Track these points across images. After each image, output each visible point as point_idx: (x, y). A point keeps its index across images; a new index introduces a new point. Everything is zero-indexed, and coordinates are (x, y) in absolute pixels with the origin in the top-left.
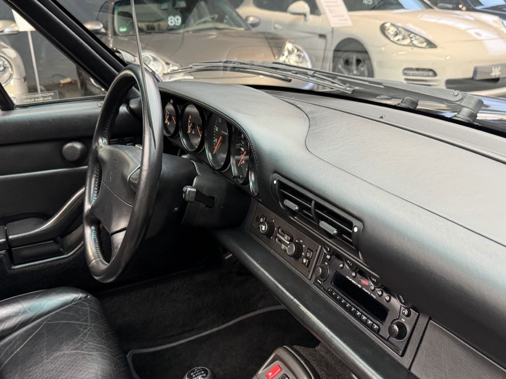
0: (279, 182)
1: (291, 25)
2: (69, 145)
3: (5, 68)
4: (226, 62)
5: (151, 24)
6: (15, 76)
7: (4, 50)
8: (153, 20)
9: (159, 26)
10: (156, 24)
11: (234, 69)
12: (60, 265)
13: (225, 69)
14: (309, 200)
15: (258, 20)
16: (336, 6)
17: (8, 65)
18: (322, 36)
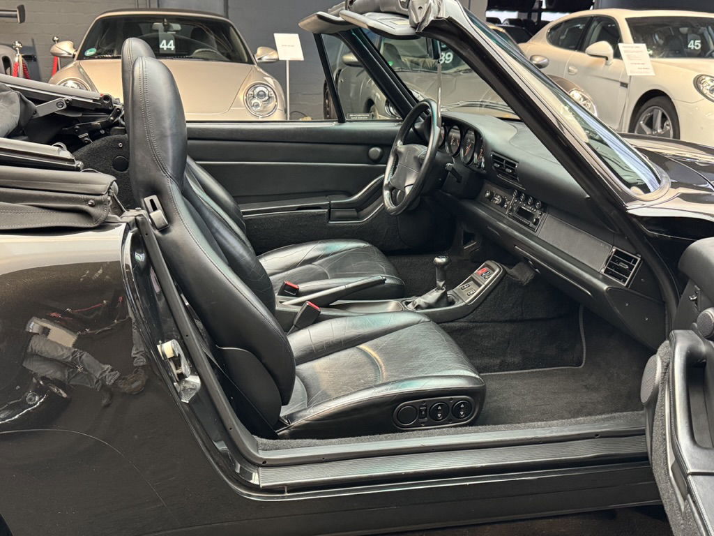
0: (493, 155)
1: (588, 70)
2: (373, 149)
3: (269, 97)
4: (482, 102)
5: (415, 59)
6: (278, 107)
7: (266, 78)
8: (419, 55)
9: (425, 62)
10: (421, 60)
11: (487, 106)
12: (357, 226)
13: (481, 106)
14: (502, 160)
15: (546, 61)
16: (637, 52)
17: (273, 95)
18: (624, 85)
